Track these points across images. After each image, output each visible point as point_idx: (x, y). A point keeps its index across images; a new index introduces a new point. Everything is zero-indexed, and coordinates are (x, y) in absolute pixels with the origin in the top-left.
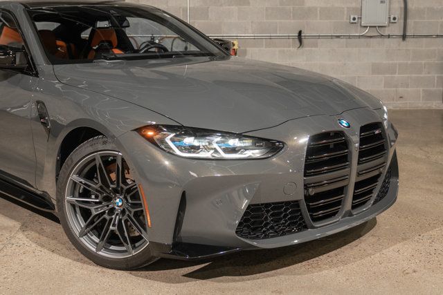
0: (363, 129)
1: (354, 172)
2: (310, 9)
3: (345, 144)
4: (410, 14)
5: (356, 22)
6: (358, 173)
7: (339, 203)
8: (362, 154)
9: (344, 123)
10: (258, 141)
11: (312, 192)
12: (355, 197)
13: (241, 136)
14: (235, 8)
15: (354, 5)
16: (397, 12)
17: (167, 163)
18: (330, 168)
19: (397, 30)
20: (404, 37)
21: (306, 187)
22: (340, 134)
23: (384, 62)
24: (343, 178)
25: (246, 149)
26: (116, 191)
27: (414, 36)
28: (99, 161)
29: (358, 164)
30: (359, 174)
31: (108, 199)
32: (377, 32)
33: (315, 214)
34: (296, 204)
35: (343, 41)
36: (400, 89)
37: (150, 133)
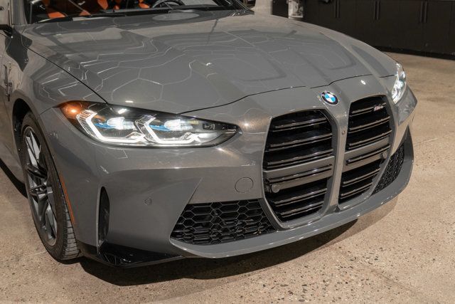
1: (340, 159)
6: (347, 161)
9: (330, 97)
10: (207, 124)
11: (276, 188)
12: (342, 190)
18: (301, 158)
21: (267, 182)
22: (320, 113)
24: (326, 168)
29: (347, 149)
30: (347, 163)
33: (283, 213)
34: (256, 203)
37: (74, 111)
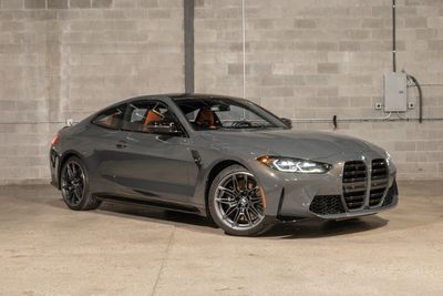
0: (373, 161)
1: (369, 184)
2: (343, 98)
3: (364, 168)
4: (424, 102)
5: (380, 108)
6: (372, 185)
7: (362, 200)
8: (373, 174)
9: (363, 158)
10: (319, 164)
11: (347, 191)
12: (371, 198)
13: (310, 162)
14: (282, 98)
15: (378, 95)
16: (414, 100)
17: (272, 175)
19: (414, 114)
20: (420, 120)
21: (344, 188)
22: (361, 162)
23: (405, 140)
24: (363, 187)
25: (312, 168)
26: (243, 194)
27: (429, 120)
28: (234, 178)
29: (372, 180)
31: (238, 199)
32: (398, 116)
33: (349, 204)
34: (339, 197)
35: (370, 124)
36: (419, 163)
37: (265, 160)
